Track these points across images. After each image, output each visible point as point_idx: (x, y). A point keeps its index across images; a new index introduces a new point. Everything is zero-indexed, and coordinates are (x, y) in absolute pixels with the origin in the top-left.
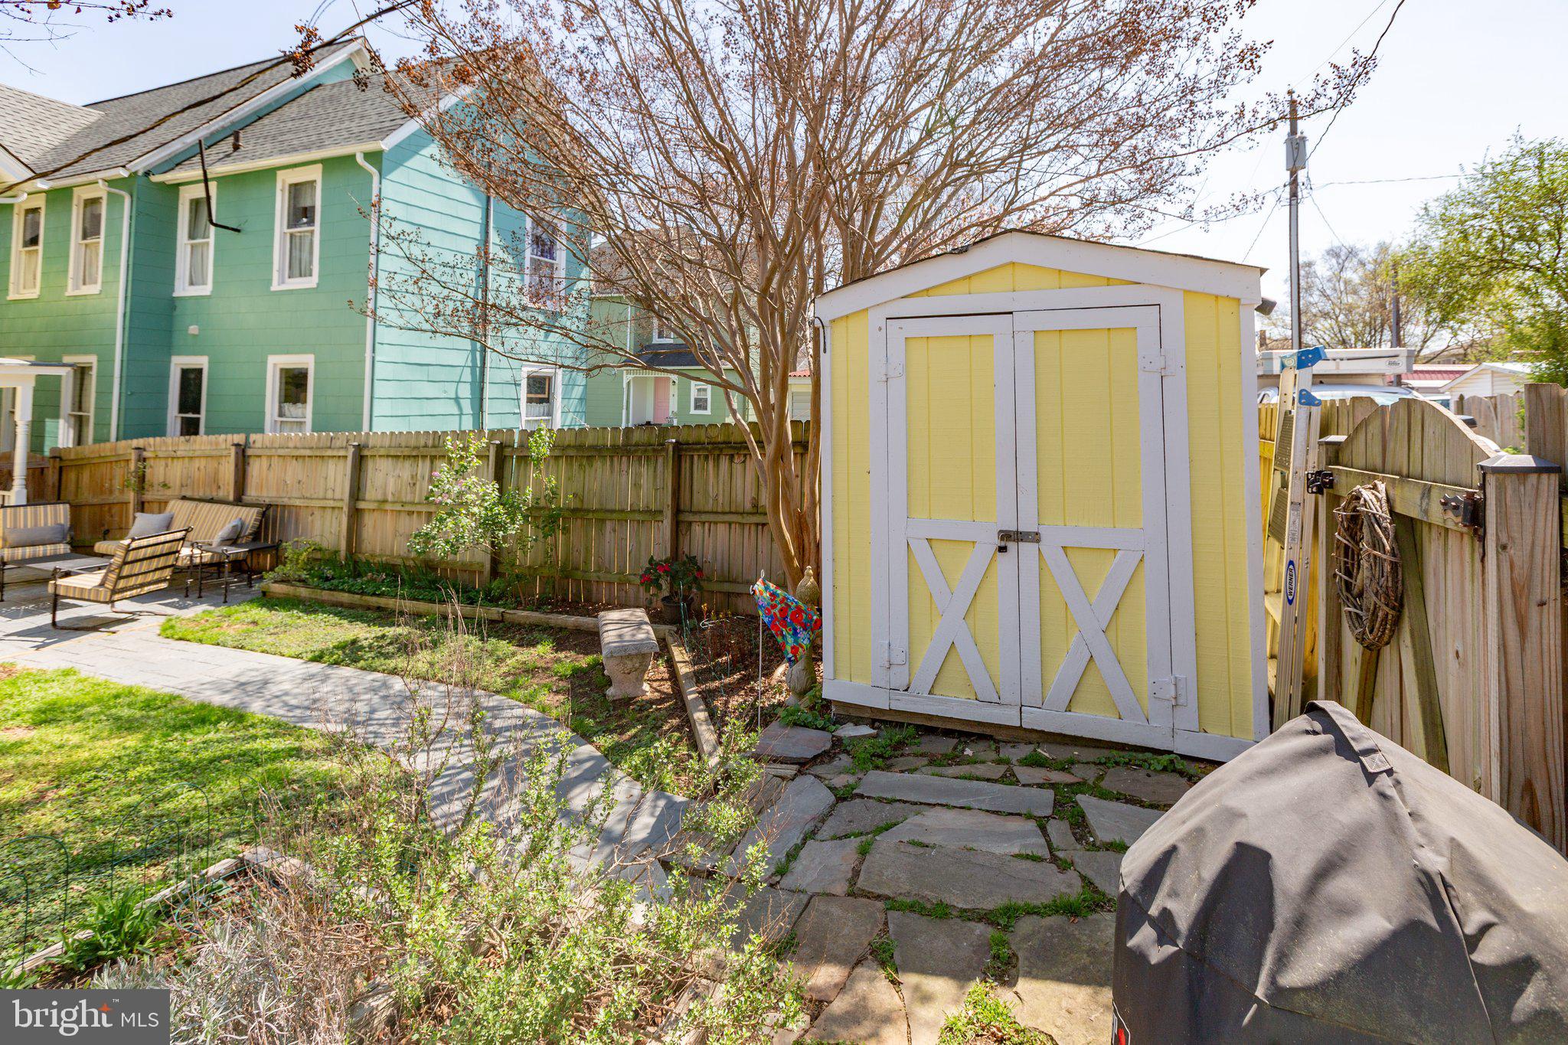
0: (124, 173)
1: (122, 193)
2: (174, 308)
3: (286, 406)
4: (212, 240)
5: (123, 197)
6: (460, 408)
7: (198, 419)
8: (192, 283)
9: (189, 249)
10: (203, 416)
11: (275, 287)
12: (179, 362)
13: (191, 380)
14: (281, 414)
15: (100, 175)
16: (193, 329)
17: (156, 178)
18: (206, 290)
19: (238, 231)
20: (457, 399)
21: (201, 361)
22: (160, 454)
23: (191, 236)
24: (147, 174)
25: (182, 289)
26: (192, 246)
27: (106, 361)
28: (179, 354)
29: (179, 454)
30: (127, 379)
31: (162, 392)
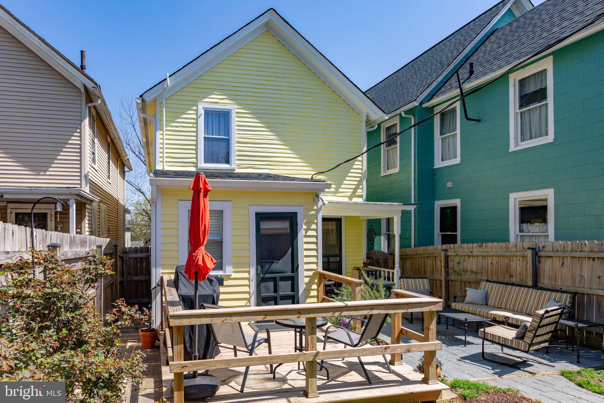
0: (416, 104)
1: (411, 116)
2: (435, 175)
3: (525, 225)
4: (458, 131)
5: (411, 119)
7: (456, 235)
8: (446, 159)
9: (441, 140)
10: (459, 233)
11: (512, 148)
13: (448, 213)
14: (521, 231)
15: (402, 110)
16: (449, 184)
17: (424, 106)
18: (454, 161)
19: (479, 121)
21: (457, 202)
22: (459, 254)
23: (441, 134)
24: (421, 104)
25: (439, 163)
26: (442, 139)
28: (440, 200)
29: (475, 254)
30: (418, 214)
31: (432, 221)
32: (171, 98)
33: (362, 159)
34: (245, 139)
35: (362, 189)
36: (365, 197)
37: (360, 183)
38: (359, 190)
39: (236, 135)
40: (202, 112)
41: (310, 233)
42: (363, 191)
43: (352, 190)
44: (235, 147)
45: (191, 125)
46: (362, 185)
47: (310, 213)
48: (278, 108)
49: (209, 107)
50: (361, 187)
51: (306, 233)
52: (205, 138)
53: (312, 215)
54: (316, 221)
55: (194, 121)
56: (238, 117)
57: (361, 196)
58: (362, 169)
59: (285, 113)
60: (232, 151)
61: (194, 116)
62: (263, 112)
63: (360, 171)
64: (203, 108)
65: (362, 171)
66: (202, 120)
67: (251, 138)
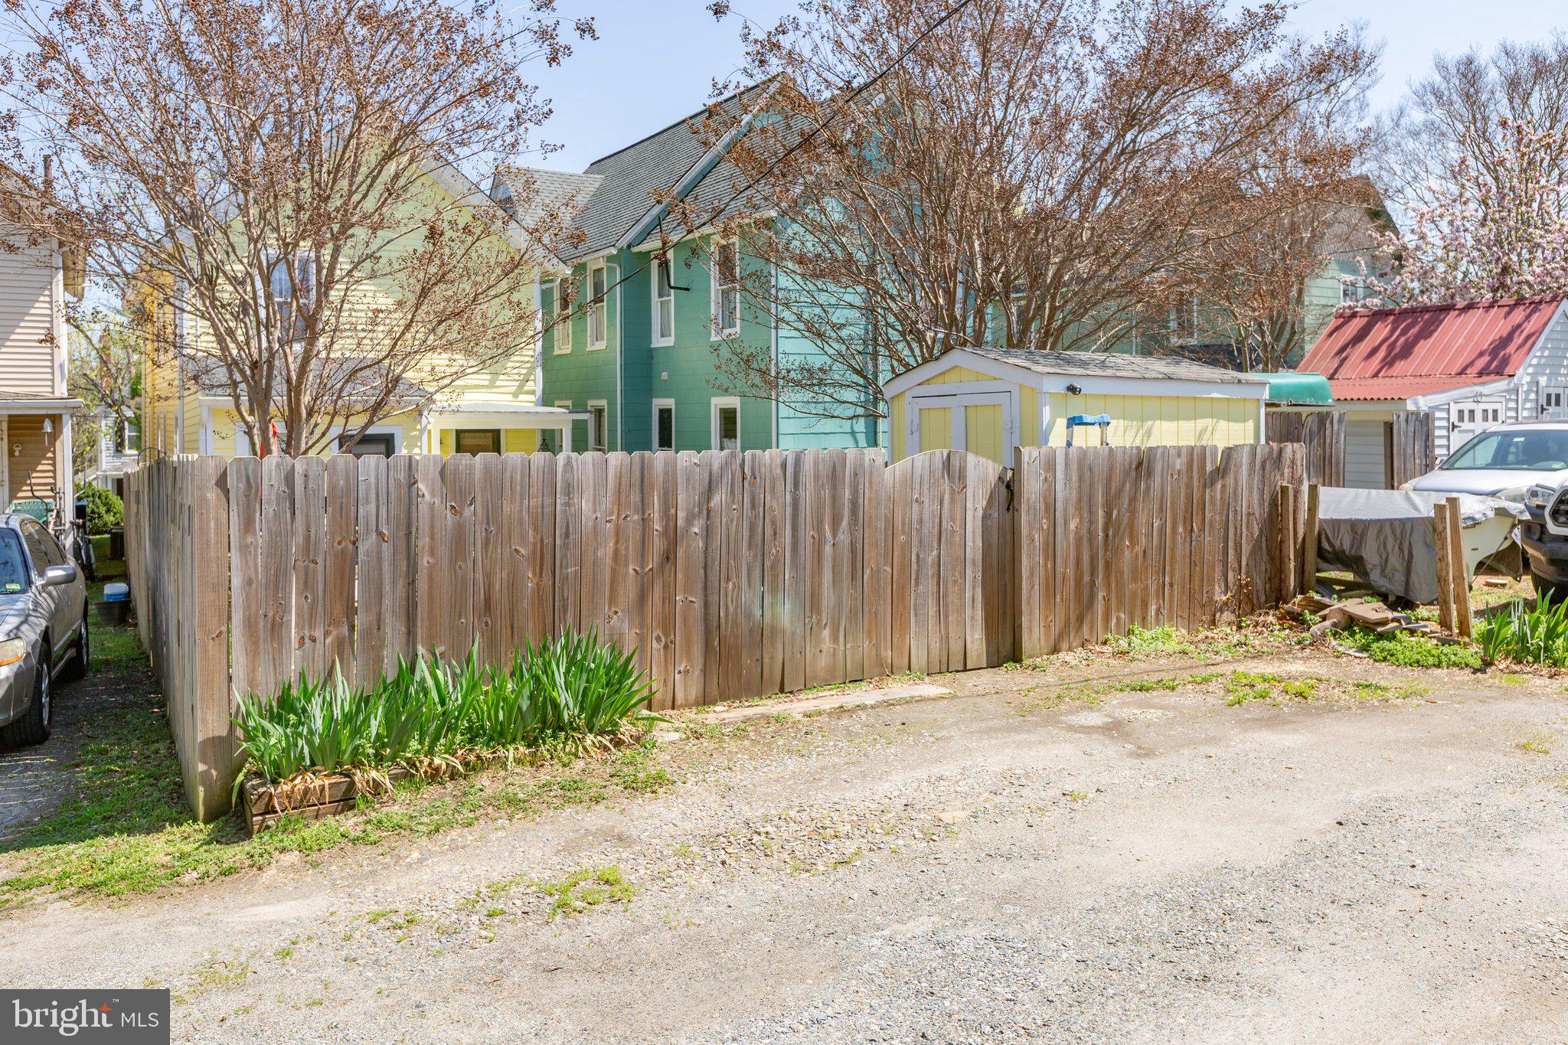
0: (614, 251)
1: (615, 266)
2: (652, 357)
4: (672, 298)
5: (615, 270)
6: (856, 442)
8: (663, 336)
9: (659, 306)
11: (714, 336)
12: (659, 403)
13: (665, 415)
15: (601, 253)
16: (664, 375)
17: (635, 250)
18: (669, 341)
19: (688, 289)
20: (853, 433)
21: (669, 403)
23: (660, 295)
24: (629, 246)
25: (658, 342)
26: (661, 303)
27: (612, 404)
28: (657, 397)
30: (626, 418)
31: (649, 429)
35: (534, 380)
36: (539, 392)
37: (532, 369)
38: (531, 383)
42: (537, 384)
43: (517, 383)
46: (535, 375)
50: (532, 377)
57: (533, 393)
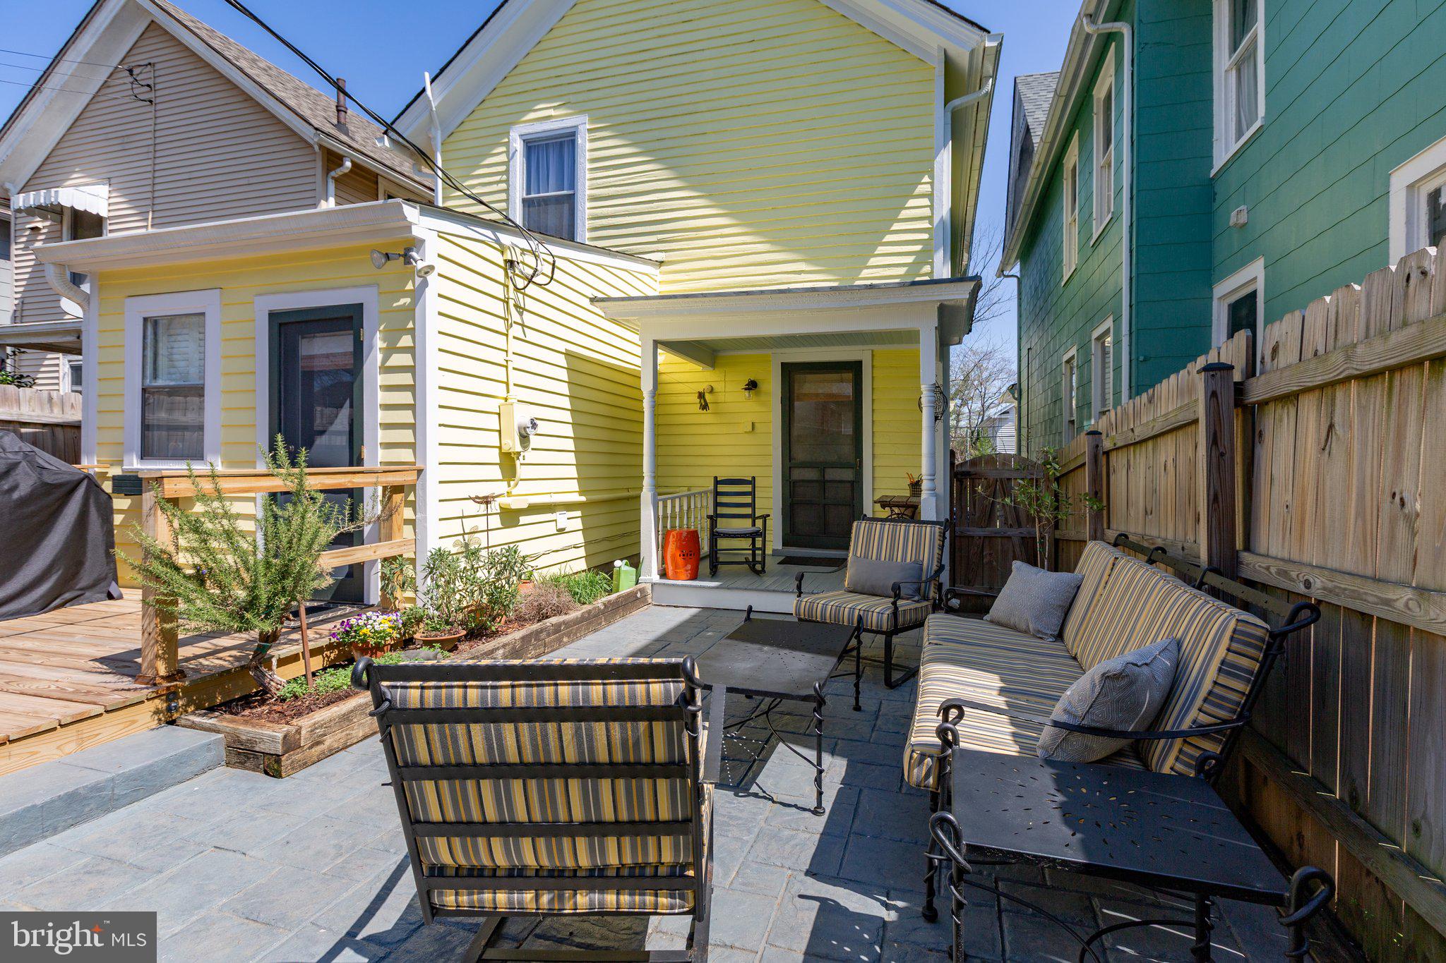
1: (1121, 25)
2: (1213, 197)
5: (1122, 34)
8: (1240, 135)
9: (1234, 75)
16: (1237, 215)
25: (1225, 154)
26: (1238, 67)
27: (1119, 316)
28: (1223, 277)
32: (462, 128)
33: (932, 188)
34: (607, 189)
39: (587, 182)
40: (518, 145)
41: (398, 360)
44: (586, 210)
45: (497, 178)
46: (932, 264)
47: (395, 305)
48: (686, 99)
49: (531, 131)
51: (385, 359)
52: (524, 201)
53: (403, 309)
54: (410, 325)
55: (503, 168)
56: (592, 141)
58: (930, 219)
59: (703, 107)
60: (579, 221)
61: (503, 158)
62: (649, 115)
63: (926, 225)
64: (521, 136)
65: (931, 223)
66: (519, 163)
67: (622, 182)
